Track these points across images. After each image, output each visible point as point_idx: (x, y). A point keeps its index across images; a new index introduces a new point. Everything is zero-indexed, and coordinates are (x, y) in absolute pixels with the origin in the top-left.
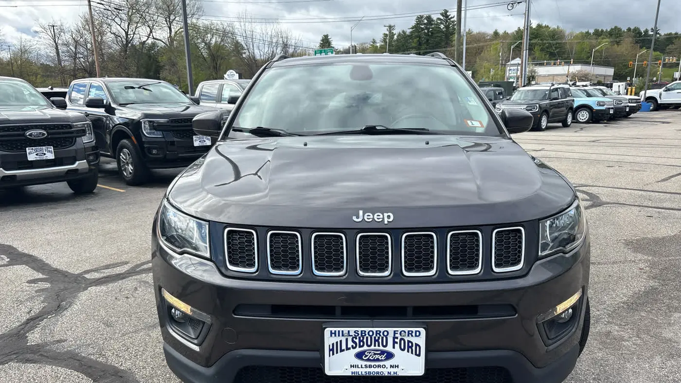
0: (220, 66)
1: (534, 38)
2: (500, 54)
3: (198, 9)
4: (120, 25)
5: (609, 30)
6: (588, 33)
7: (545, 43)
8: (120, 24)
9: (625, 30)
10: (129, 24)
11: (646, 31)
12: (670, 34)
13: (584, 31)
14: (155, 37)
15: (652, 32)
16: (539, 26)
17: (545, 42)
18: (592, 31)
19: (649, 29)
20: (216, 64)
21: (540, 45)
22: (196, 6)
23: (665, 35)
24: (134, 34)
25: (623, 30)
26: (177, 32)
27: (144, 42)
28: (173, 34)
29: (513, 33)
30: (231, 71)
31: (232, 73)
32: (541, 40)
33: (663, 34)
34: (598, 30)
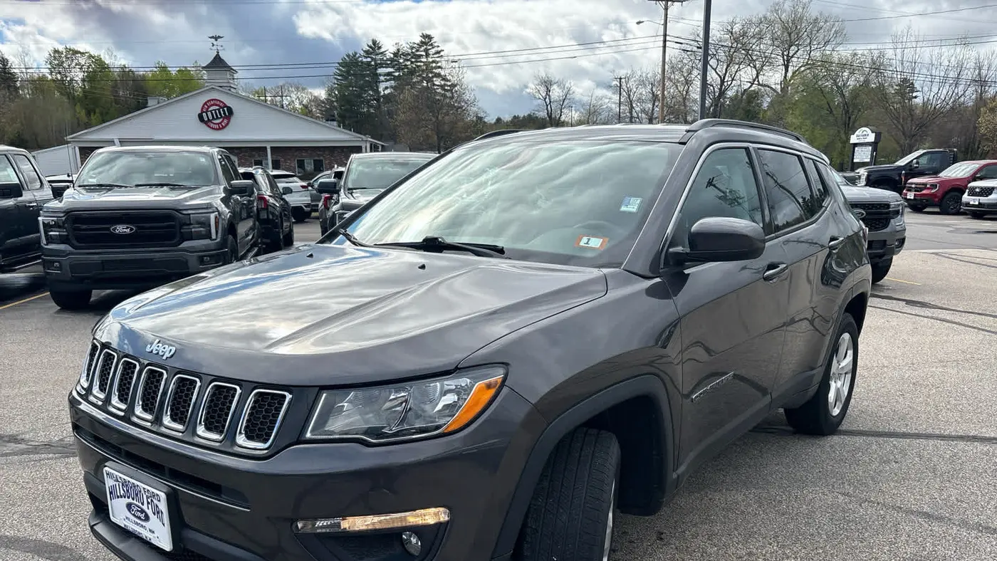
0: (854, 123)
3: (836, 32)
4: (715, 70)
8: (715, 67)
10: (728, 66)
14: (761, 82)
20: (850, 118)
22: (834, 29)
24: (733, 80)
26: (796, 71)
27: (745, 90)
28: (790, 74)
30: (864, 129)
31: (865, 133)
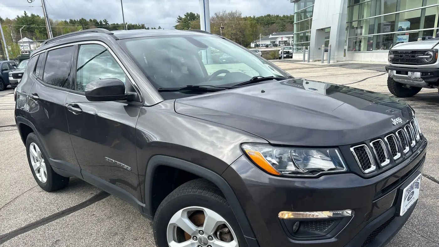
1: (32, 24)
2: (12, 34)
5: (79, 20)
6: (66, 21)
7: (41, 28)
9: (89, 21)
11: (101, 22)
12: (114, 24)
13: (64, 20)
15: (104, 22)
16: (33, 15)
17: (40, 26)
18: (68, 21)
19: (102, 21)
21: (38, 29)
23: (111, 25)
25: (87, 21)
29: (15, 19)
32: (37, 25)
33: (110, 24)
34: (72, 20)
